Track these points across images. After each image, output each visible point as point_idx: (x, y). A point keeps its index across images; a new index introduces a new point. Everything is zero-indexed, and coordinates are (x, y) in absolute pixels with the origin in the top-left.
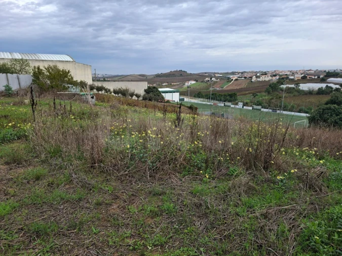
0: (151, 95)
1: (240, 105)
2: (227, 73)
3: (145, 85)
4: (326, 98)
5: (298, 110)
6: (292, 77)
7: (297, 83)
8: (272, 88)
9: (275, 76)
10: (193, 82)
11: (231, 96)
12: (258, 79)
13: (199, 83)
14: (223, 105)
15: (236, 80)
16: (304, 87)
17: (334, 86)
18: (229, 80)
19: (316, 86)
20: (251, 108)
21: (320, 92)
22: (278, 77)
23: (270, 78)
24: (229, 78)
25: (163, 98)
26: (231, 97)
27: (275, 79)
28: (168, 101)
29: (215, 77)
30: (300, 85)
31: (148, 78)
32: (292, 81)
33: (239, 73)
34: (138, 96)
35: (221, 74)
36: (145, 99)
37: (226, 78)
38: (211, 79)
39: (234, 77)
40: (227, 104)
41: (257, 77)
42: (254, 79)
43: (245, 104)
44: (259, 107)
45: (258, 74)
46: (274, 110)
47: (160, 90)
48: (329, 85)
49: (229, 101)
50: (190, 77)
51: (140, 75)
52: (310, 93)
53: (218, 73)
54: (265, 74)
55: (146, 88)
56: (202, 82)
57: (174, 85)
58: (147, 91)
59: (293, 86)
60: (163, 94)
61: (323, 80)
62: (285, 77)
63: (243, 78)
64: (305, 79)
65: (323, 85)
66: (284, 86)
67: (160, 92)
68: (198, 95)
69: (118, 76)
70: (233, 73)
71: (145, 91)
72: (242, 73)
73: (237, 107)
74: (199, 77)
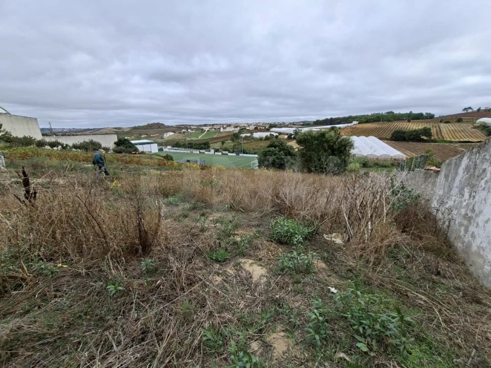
0: (122, 147)
1: (212, 151)
2: (201, 126)
3: (115, 138)
4: (268, 143)
5: (253, 152)
6: (248, 128)
7: (251, 132)
8: (235, 136)
9: (237, 127)
10: (172, 134)
11: (205, 144)
12: (225, 130)
13: (177, 134)
14: (198, 152)
15: (208, 131)
16: (257, 135)
17: (275, 134)
18: (203, 131)
19: (264, 135)
20: (220, 154)
21: (267, 138)
22: (239, 128)
23: (233, 129)
24: (202, 129)
25: (136, 150)
27: (237, 130)
28: (143, 153)
29: (191, 129)
30: (254, 133)
31: (125, 130)
32: (249, 131)
33: (210, 125)
34: (107, 149)
35: (195, 126)
36: (116, 151)
37: (199, 129)
38: (187, 130)
39: (207, 129)
40: (202, 151)
41: (224, 128)
42: (222, 130)
43: (216, 151)
44: (227, 152)
45: (225, 126)
46: (238, 154)
47: (133, 142)
48: (272, 133)
49: (204, 149)
50: (168, 129)
51: (115, 128)
52: (261, 139)
53: (193, 125)
54: (229, 125)
55: (116, 140)
56: (180, 133)
57: (153, 137)
58: (117, 144)
59: (249, 135)
60: (137, 146)
61: (268, 130)
62: (244, 128)
63: (213, 130)
64: (257, 129)
65: (268, 134)
66: (243, 135)
67: (133, 145)
68: (177, 145)
69: (89, 130)
70: (205, 125)
71: (115, 143)
72: (213, 125)
73: (210, 153)
74: (177, 129)
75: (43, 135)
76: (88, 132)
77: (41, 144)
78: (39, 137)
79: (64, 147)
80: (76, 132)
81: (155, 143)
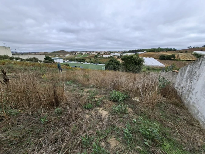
0: (47, 60)
1: (86, 63)
2: (81, 52)
3: (44, 57)
5: (103, 63)
6: (101, 53)
7: (102, 55)
8: (96, 57)
10: (69, 55)
13: (71, 55)
16: (105, 56)
17: (112, 56)
18: (82, 54)
20: (89, 64)
21: (109, 58)
22: (97, 53)
23: (95, 53)
24: (82, 53)
25: (54, 62)
26: (83, 60)
27: (96, 54)
28: (56, 63)
29: (77, 53)
34: (41, 61)
35: (79, 52)
36: (45, 62)
37: (81, 53)
38: (75, 54)
39: (84, 53)
40: (81, 62)
41: (91, 53)
43: (88, 62)
44: (92, 63)
46: (97, 64)
47: (52, 58)
49: (83, 62)
50: (67, 53)
51: (45, 52)
52: (106, 58)
54: (93, 52)
55: (45, 57)
57: (61, 56)
58: (45, 59)
59: (101, 56)
60: (54, 60)
61: (109, 54)
62: (99, 53)
64: (105, 54)
65: (109, 56)
66: (99, 56)
67: (52, 59)
68: (71, 60)
69: (33, 53)
70: (83, 52)
71: (44, 59)
72: (86, 52)
74: (72, 53)
75: (13, 54)
76: (32, 54)
77: (12, 58)
78: (11, 55)
79: (22, 60)
80: (27, 53)
81: (62, 59)
